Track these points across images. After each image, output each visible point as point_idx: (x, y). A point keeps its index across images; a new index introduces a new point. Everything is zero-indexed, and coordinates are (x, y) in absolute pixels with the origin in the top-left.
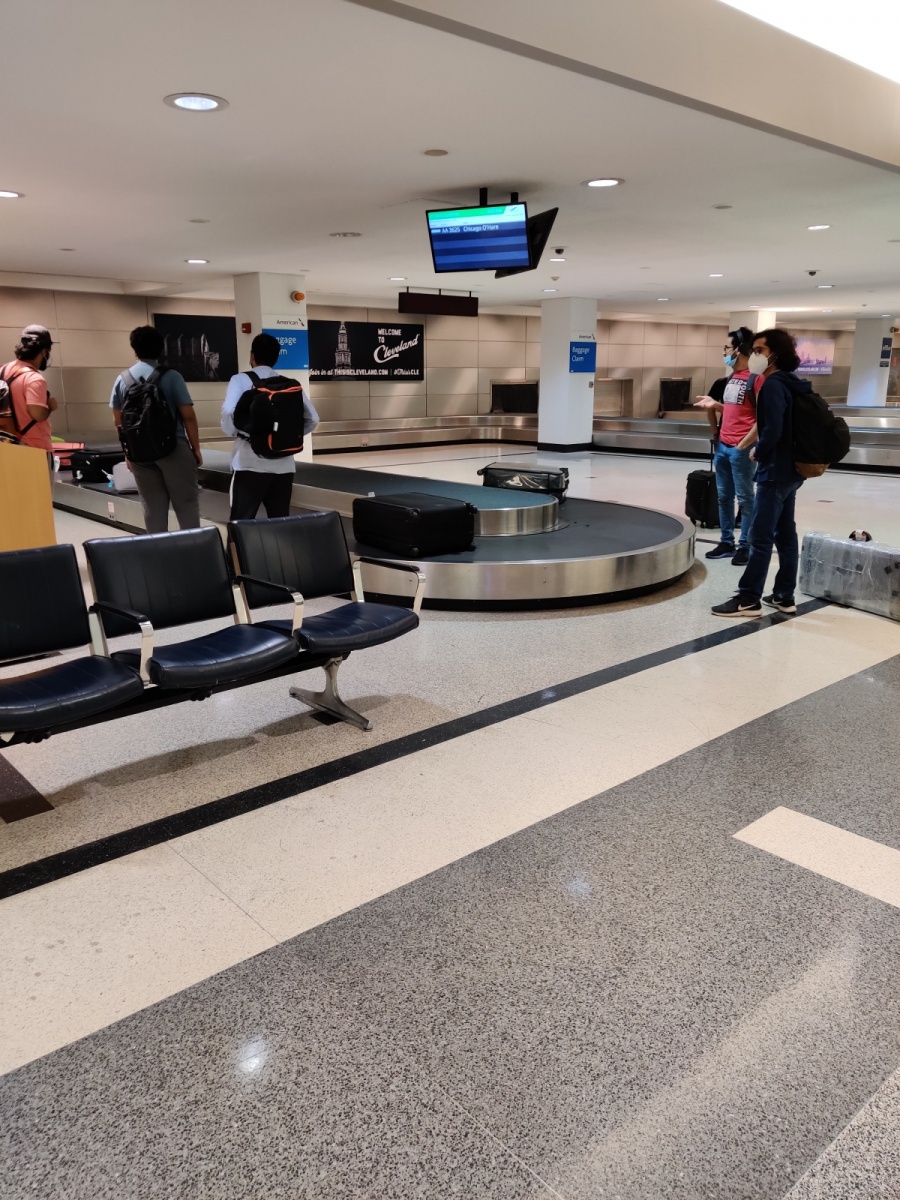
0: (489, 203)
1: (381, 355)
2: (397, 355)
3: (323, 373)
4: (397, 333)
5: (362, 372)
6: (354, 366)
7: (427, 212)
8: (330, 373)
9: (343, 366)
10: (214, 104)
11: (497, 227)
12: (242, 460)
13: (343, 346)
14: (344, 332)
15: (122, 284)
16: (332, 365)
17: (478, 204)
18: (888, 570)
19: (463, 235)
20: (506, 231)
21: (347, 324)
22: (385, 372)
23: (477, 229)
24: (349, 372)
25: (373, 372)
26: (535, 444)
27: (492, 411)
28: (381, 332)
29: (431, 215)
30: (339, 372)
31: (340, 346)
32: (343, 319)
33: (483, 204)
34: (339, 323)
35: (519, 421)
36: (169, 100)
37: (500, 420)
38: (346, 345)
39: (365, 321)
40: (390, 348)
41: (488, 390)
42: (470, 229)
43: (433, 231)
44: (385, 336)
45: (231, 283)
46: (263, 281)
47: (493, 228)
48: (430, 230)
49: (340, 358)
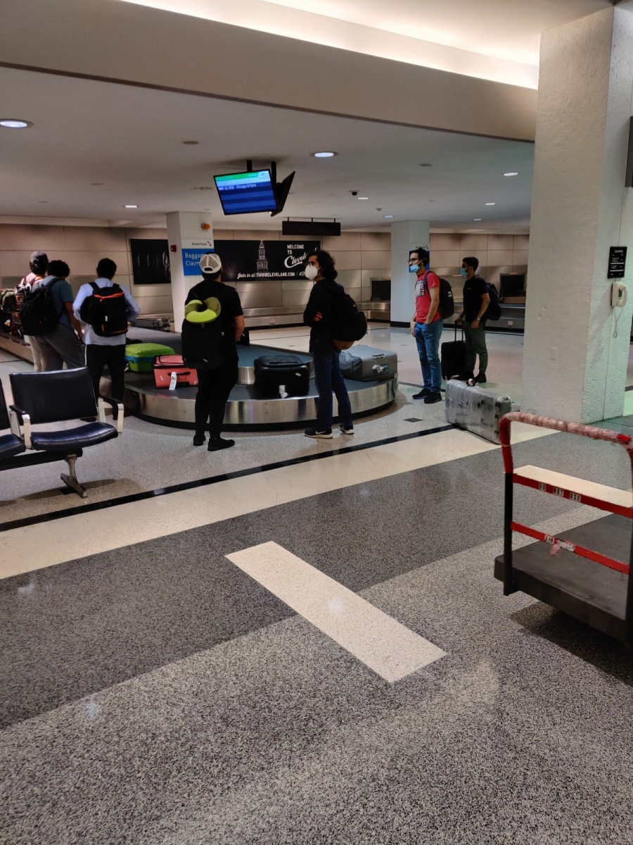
0: (254, 169)
1: (290, 262)
2: (301, 263)
3: (248, 276)
4: (301, 247)
5: (276, 274)
6: (270, 270)
7: (215, 177)
8: (253, 276)
9: (262, 271)
10: (25, 125)
11: (255, 185)
12: (91, 337)
13: (262, 257)
14: (263, 247)
15: (109, 221)
16: (254, 270)
17: (246, 171)
18: (479, 405)
19: (236, 191)
20: (260, 187)
21: (264, 242)
22: (293, 274)
23: (244, 187)
24: (267, 275)
25: (284, 274)
26: (388, 321)
27: (371, 300)
28: (289, 247)
29: (217, 178)
30: (260, 275)
31: (260, 257)
32: (262, 239)
33: (250, 170)
34: (259, 242)
35: (383, 306)
37: (371, 305)
38: (264, 256)
39: (278, 239)
40: (296, 258)
41: (369, 284)
42: (241, 187)
43: (220, 189)
44: (292, 250)
45: (164, 218)
46: (181, 217)
47: (252, 186)
48: (217, 188)
49: (260, 266)
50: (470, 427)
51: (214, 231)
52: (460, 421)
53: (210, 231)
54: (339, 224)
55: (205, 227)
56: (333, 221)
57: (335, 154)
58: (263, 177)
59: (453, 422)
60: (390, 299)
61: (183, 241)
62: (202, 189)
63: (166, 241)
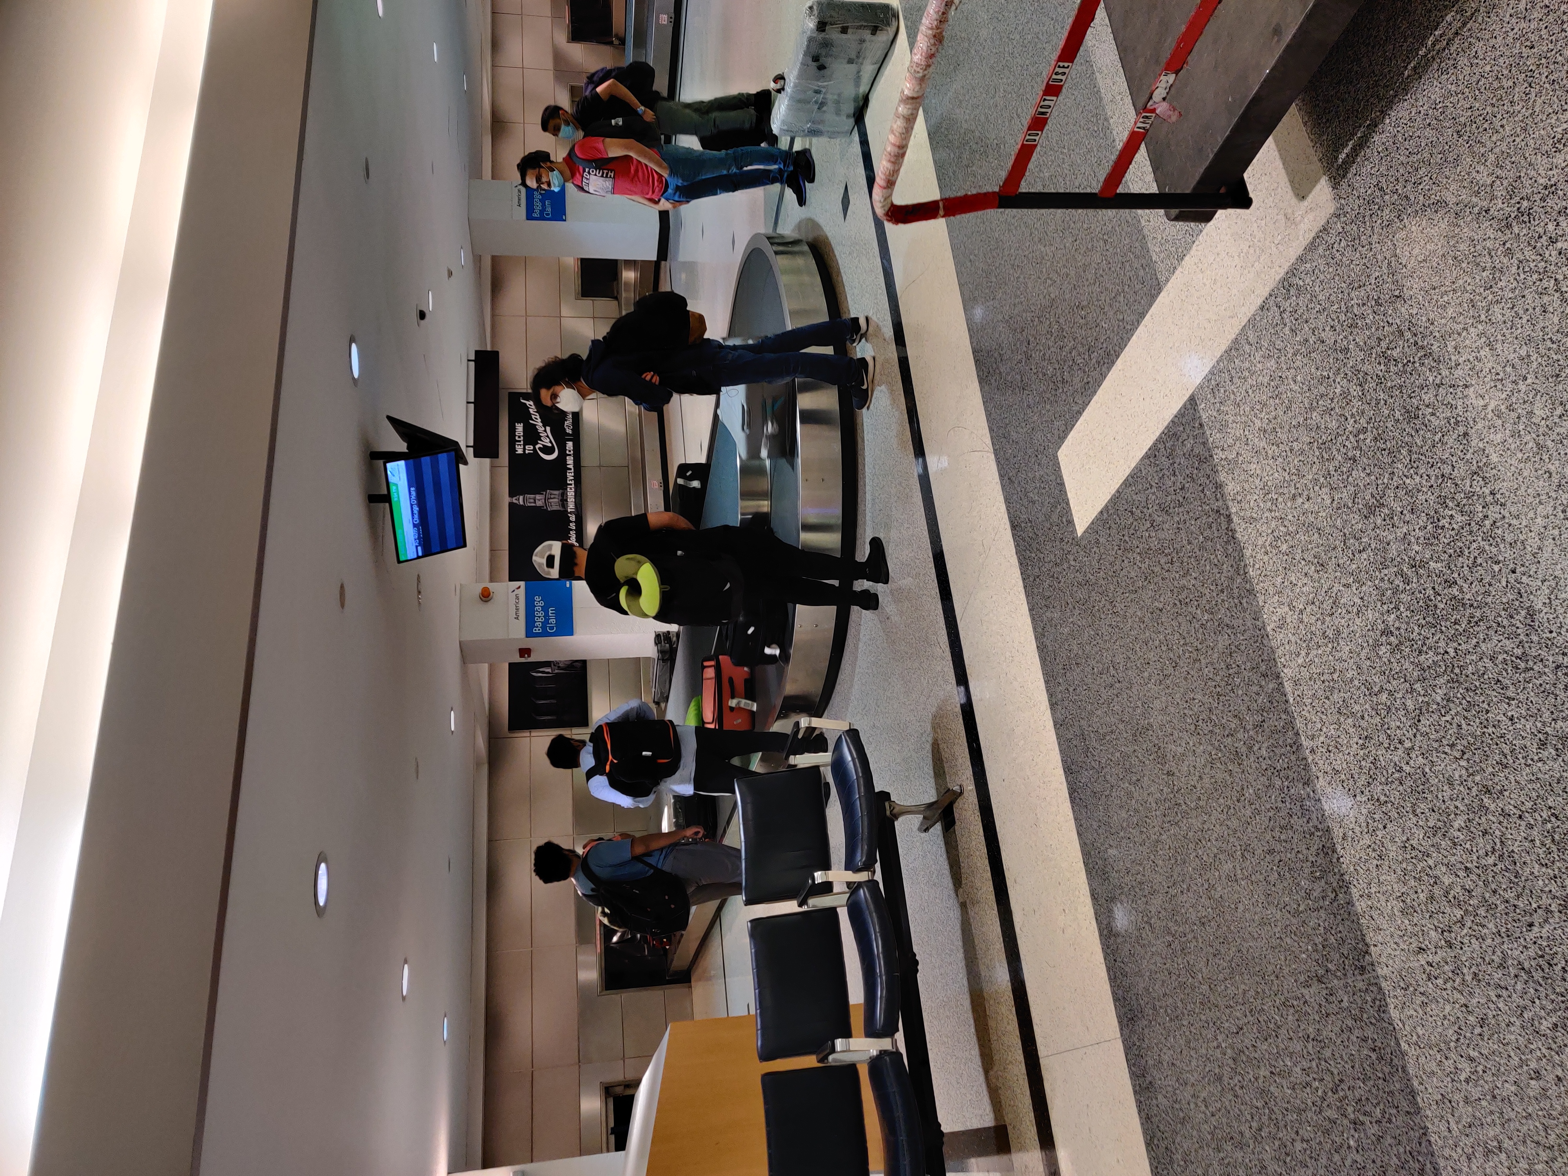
0: (386, 493)
1: (548, 450)
2: (548, 429)
3: (573, 526)
4: (520, 428)
5: (570, 475)
6: (563, 486)
7: (399, 562)
8: (573, 518)
9: (564, 501)
10: (323, 866)
11: (412, 489)
12: (682, 782)
13: (539, 500)
14: (521, 498)
15: (478, 765)
16: (562, 515)
17: (387, 505)
18: (822, 68)
19: (423, 525)
20: (416, 480)
21: (511, 495)
22: (570, 445)
23: (416, 509)
24: (571, 493)
25: (570, 461)
26: (657, 265)
27: (616, 298)
28: (520, 451)
29: (402, 558)
30: (571, 507)
31: (539, 503)
32: (505, 500)
33: (387, 498)
34: (511, 505)
35: (629, 275)
36: (320, 911)
37: (626, 298)
38: (538, 497)
39: (507, 469)
40: (539, 438)
41: (588, 303)
42: (416, 516)
43: (420, 554)
44: (524, 446)
45: (472, 667)
46: (468, 637)
47: (414, 493)
48: (418, 557)
49: (554, 505)
50: (863, 89)
51: (492, 580)
52: (849, 108)
53: (493, 587)
54: (477, 352)
55: (486, 596)
56: (472, 364)
57: (352, 340)
58: (397, 471)
59: (852, 121)
60: (615, 262)
61: (512, 636)
62: (419, 592)
63: (511, 665)
